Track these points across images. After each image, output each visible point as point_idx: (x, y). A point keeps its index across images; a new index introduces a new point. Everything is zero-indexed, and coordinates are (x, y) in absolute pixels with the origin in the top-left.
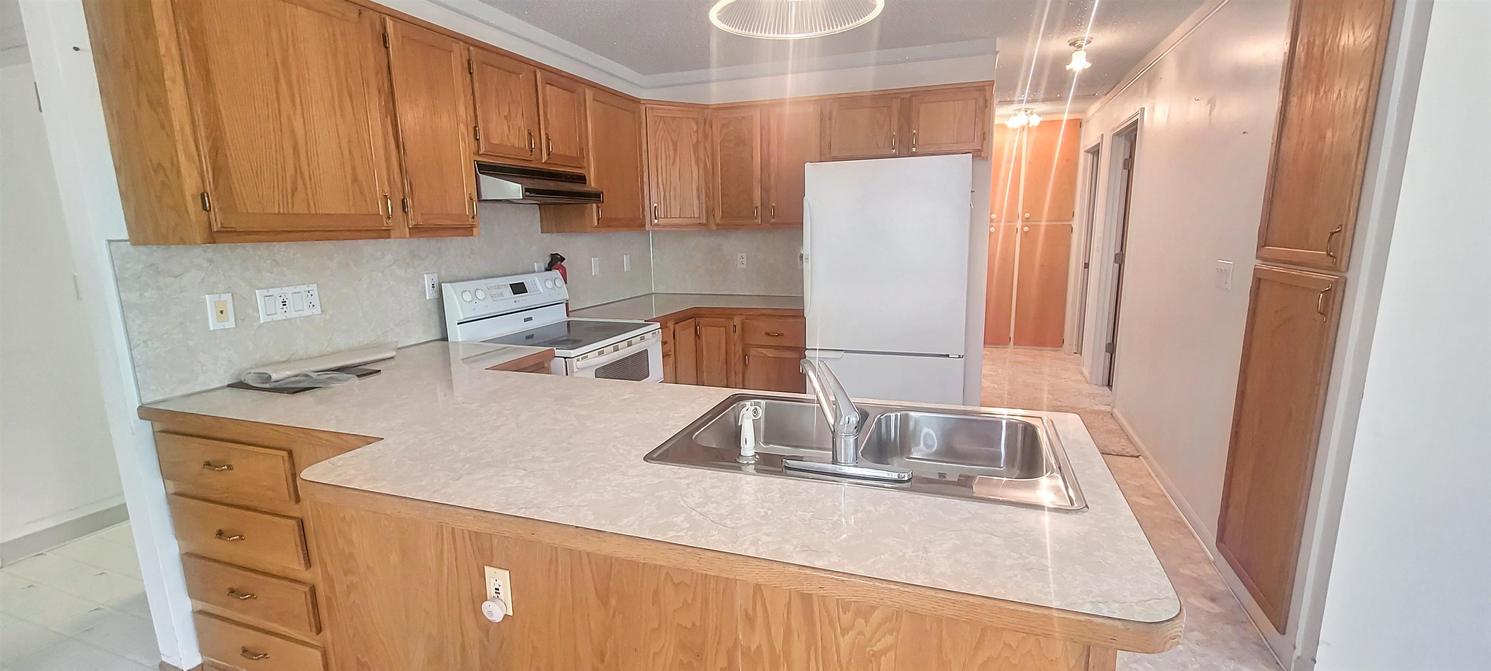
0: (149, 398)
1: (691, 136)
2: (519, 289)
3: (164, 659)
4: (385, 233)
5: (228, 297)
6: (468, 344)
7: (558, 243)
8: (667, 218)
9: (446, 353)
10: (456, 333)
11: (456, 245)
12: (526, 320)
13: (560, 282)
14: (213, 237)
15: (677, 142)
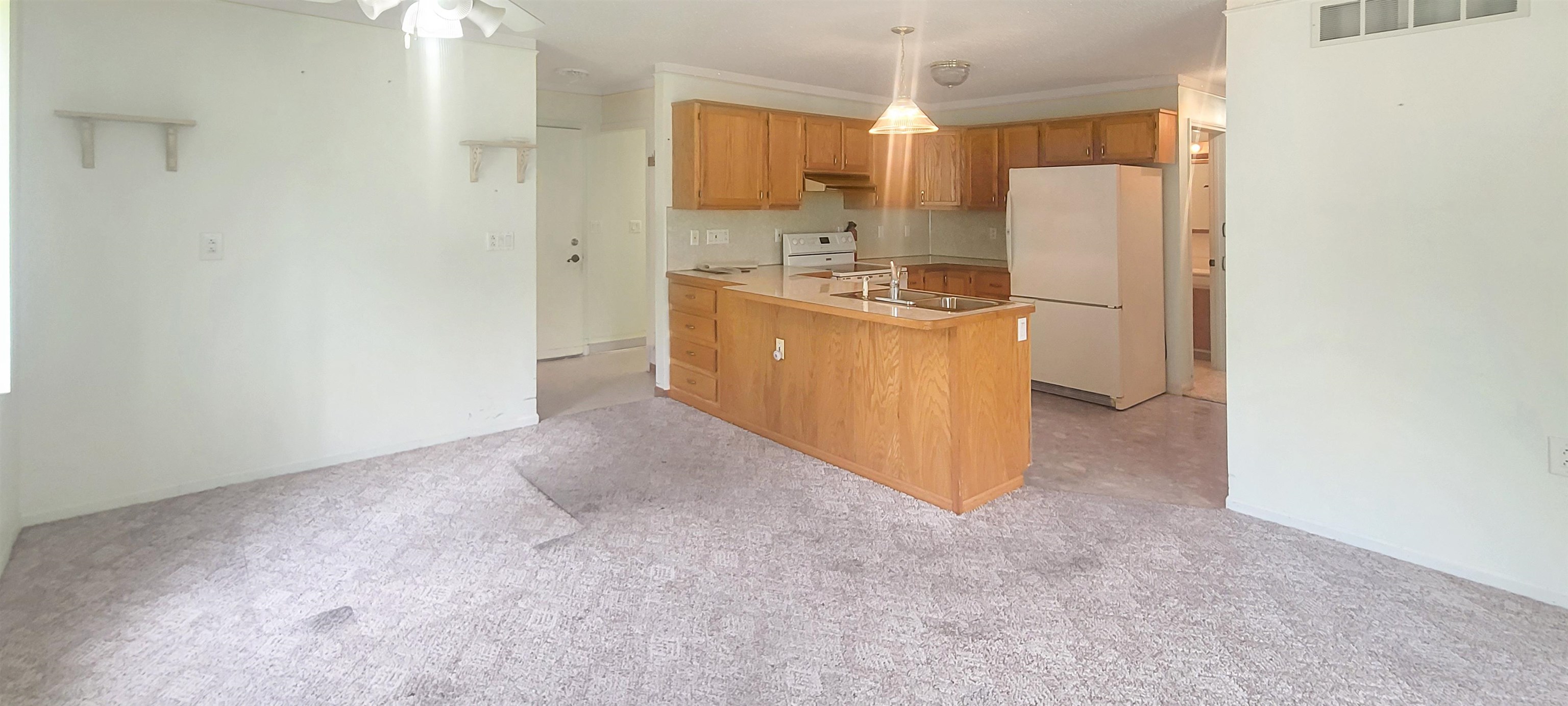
0: (671, 269)
1: (950, 147)
2: (825, 241)
3: (657, 385)
4: (758, 208)
5: (697, 232)
6: (793, 267)
7: (853, 215)
8: (931, 201)
9: (782, 269)
10: (788, 261)
11: (791, 214)
12: (827, 259)
13: (852, 238)
14: (702, 207)
15: (940, 151)
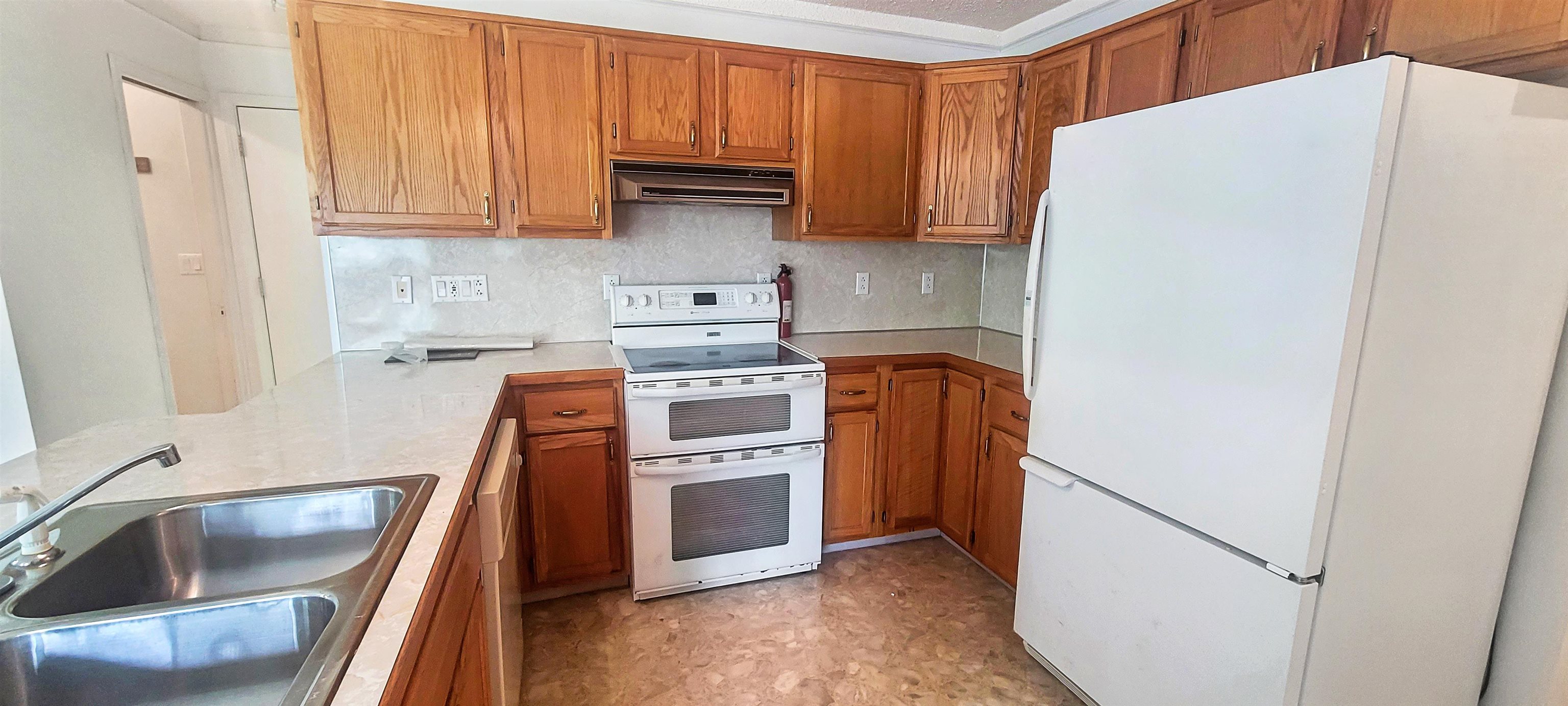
0: (347, 347)
1: (995, 106)
2: (705, 299)
5: (407, 279)
7: (794, 253)
8: (946, 225)
12: (711, 334)
13: (769, 297)
15: (972, 118)
